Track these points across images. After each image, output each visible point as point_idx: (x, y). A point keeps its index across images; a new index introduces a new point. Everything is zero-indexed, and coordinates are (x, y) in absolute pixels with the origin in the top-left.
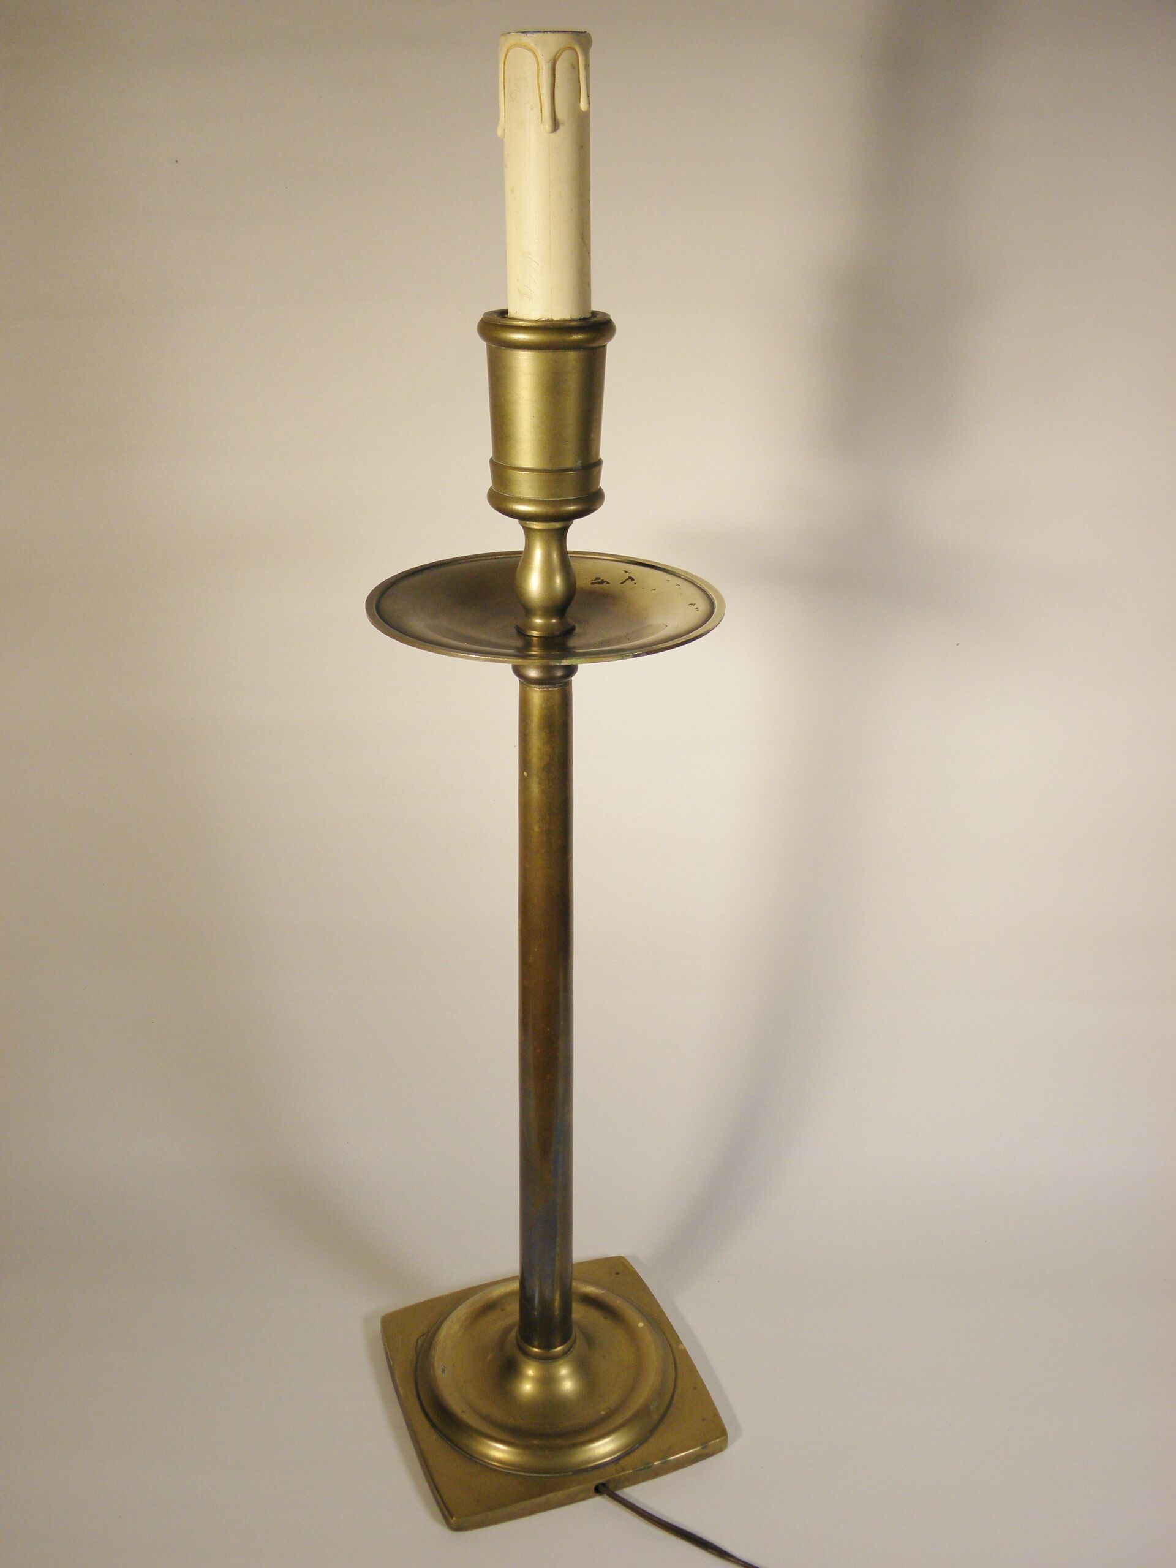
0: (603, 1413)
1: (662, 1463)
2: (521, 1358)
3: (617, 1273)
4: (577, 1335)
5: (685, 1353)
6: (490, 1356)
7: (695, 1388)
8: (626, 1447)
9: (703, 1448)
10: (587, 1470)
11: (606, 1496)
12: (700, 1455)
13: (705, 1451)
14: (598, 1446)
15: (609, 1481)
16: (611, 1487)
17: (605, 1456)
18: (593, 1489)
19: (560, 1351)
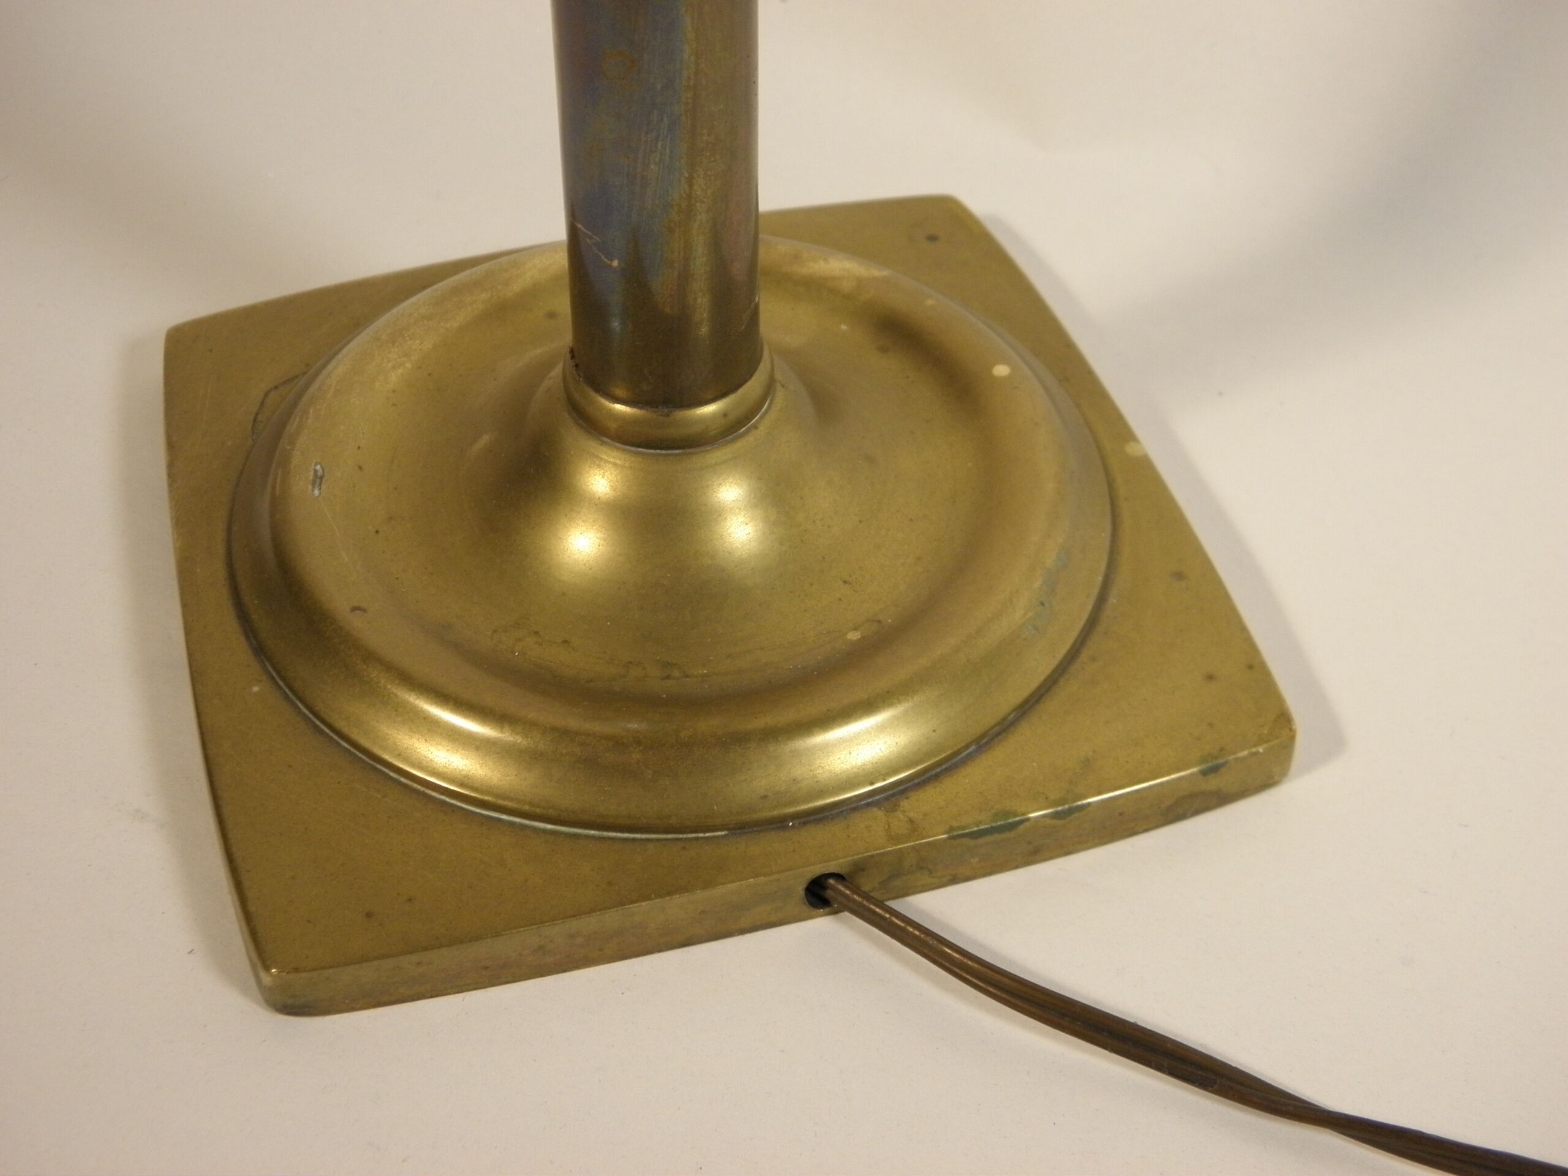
0: (853, 636)
1: (1056, 815)
2: (574, 437)
3: (932, 238)
4: (778, 376)
5: (1144, 468)
6: (485, 439)
7: (1179, 576)
8: (929, 754)
9: (1204, 773)
10: (779, 823)
11: (846, 914)
12: (1193, 796)
13: (1213, 783)
14: (842, 741)
15: (860, 867)
16: (867, 884)
17: (851, 781)
18: (800, 890)
19: (714, 416)
